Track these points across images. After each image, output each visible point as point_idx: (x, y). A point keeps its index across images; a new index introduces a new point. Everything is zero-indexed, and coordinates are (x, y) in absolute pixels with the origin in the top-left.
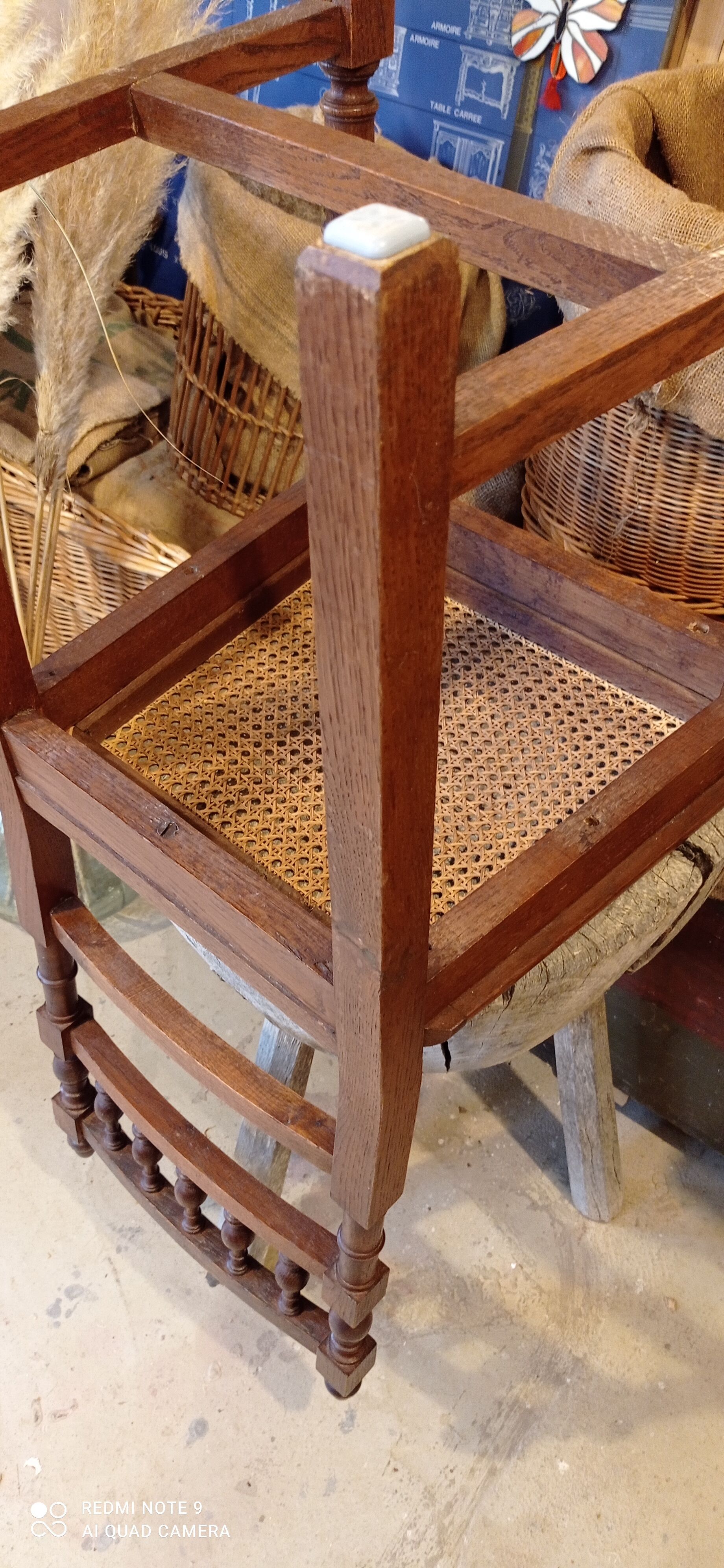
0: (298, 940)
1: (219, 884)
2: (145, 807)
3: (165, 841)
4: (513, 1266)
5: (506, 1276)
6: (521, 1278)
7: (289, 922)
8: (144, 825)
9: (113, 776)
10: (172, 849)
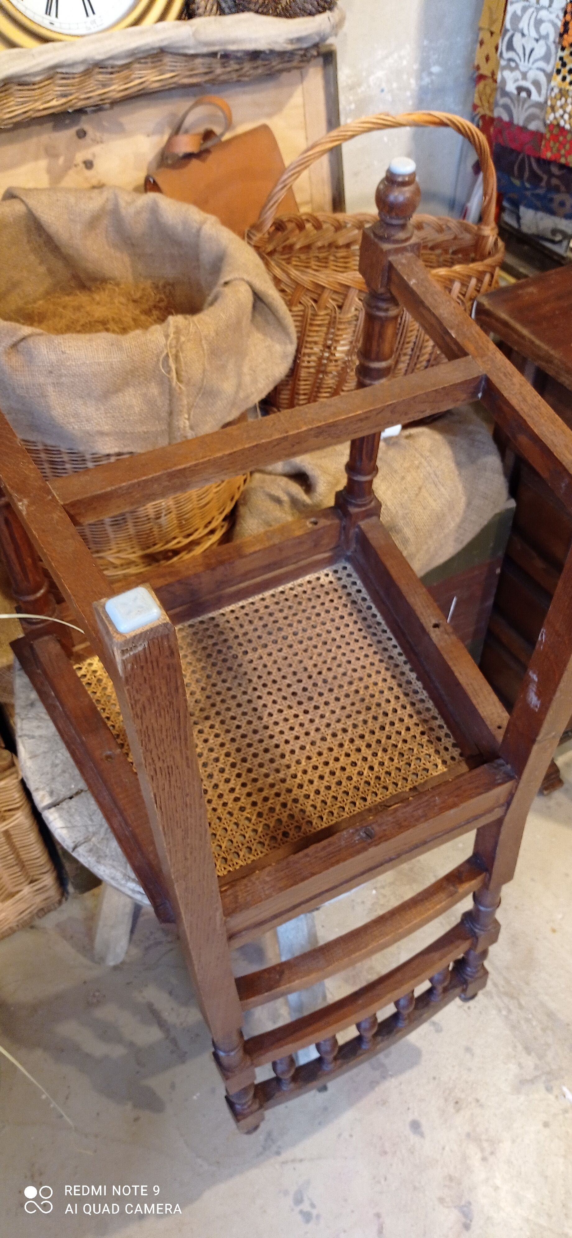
0: (477, 788)
1: (423, 816)
2: (343, 843)
3: (376, 838)
4: (374, 892)
5: (378, 898)
6: (382, 891)
7: (463, 788)
8: (359, 847)
9: (307, 855)
10: (385, 835)
